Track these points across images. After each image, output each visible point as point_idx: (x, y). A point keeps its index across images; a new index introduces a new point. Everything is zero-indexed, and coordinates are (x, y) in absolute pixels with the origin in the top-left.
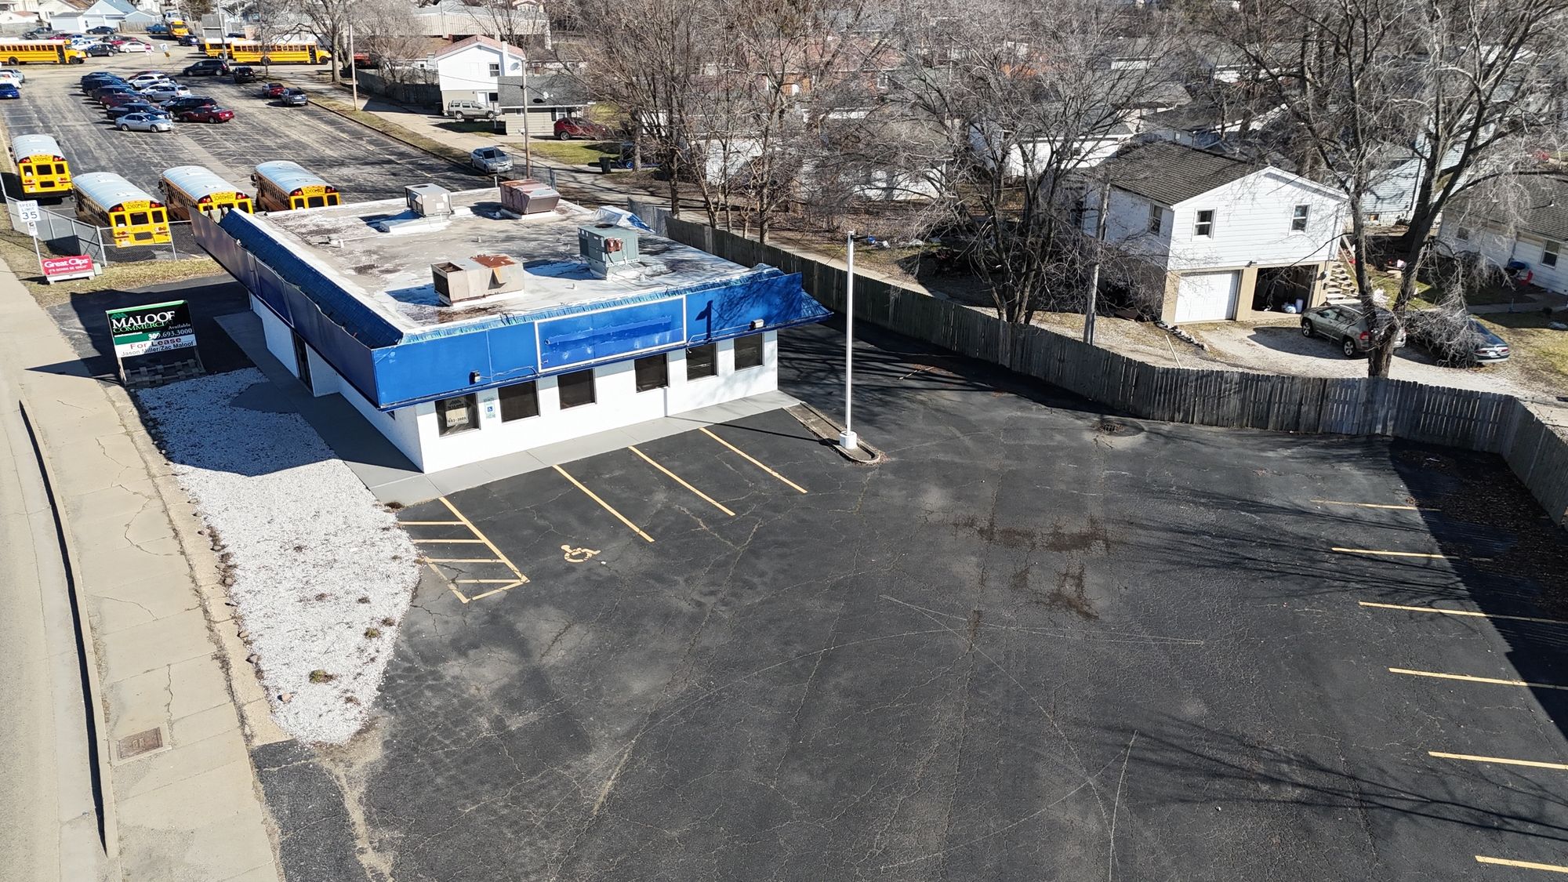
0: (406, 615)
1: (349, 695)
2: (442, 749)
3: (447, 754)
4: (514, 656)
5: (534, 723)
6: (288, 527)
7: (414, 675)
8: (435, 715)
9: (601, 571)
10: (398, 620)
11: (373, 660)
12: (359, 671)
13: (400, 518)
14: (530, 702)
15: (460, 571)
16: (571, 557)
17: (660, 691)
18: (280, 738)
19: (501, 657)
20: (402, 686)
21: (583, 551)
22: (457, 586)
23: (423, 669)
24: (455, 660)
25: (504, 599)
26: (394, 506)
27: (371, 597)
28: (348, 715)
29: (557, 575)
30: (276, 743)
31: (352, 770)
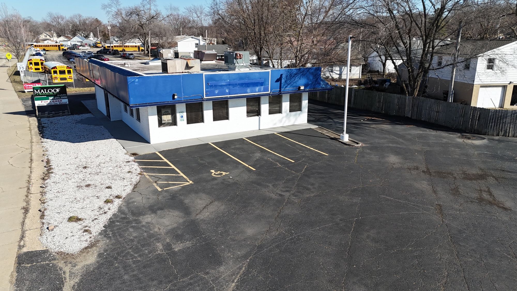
0: (129, 195)
1: (87, 228)
2: (132, 259)
3: (134, 262)
4: (181, 214)
5: (189, 248)
6: (84, 160)
7: (125, 221)
8: (132, 241)
9: (229, 180)
10: (124, 196)
11: (105, 213)
12: (96, 217)
13: (136, 159)
14: (187, 236)
15: (160, 178)
16: (215, 174)
17: (263, 234)
18: (39, 248)
19: (174, 214)
20: (118, 225)
21: (221, 172)
22: (157, 184)
23: (131, 218)
24: (150, 215)
25: (180, 190)
26: (134, 154)
27: (113, 186)
28: (83, 239)
29: (207, 181)
30: (36, 251)
31: (75, 268)
